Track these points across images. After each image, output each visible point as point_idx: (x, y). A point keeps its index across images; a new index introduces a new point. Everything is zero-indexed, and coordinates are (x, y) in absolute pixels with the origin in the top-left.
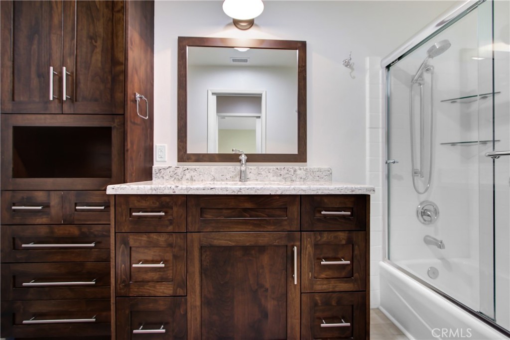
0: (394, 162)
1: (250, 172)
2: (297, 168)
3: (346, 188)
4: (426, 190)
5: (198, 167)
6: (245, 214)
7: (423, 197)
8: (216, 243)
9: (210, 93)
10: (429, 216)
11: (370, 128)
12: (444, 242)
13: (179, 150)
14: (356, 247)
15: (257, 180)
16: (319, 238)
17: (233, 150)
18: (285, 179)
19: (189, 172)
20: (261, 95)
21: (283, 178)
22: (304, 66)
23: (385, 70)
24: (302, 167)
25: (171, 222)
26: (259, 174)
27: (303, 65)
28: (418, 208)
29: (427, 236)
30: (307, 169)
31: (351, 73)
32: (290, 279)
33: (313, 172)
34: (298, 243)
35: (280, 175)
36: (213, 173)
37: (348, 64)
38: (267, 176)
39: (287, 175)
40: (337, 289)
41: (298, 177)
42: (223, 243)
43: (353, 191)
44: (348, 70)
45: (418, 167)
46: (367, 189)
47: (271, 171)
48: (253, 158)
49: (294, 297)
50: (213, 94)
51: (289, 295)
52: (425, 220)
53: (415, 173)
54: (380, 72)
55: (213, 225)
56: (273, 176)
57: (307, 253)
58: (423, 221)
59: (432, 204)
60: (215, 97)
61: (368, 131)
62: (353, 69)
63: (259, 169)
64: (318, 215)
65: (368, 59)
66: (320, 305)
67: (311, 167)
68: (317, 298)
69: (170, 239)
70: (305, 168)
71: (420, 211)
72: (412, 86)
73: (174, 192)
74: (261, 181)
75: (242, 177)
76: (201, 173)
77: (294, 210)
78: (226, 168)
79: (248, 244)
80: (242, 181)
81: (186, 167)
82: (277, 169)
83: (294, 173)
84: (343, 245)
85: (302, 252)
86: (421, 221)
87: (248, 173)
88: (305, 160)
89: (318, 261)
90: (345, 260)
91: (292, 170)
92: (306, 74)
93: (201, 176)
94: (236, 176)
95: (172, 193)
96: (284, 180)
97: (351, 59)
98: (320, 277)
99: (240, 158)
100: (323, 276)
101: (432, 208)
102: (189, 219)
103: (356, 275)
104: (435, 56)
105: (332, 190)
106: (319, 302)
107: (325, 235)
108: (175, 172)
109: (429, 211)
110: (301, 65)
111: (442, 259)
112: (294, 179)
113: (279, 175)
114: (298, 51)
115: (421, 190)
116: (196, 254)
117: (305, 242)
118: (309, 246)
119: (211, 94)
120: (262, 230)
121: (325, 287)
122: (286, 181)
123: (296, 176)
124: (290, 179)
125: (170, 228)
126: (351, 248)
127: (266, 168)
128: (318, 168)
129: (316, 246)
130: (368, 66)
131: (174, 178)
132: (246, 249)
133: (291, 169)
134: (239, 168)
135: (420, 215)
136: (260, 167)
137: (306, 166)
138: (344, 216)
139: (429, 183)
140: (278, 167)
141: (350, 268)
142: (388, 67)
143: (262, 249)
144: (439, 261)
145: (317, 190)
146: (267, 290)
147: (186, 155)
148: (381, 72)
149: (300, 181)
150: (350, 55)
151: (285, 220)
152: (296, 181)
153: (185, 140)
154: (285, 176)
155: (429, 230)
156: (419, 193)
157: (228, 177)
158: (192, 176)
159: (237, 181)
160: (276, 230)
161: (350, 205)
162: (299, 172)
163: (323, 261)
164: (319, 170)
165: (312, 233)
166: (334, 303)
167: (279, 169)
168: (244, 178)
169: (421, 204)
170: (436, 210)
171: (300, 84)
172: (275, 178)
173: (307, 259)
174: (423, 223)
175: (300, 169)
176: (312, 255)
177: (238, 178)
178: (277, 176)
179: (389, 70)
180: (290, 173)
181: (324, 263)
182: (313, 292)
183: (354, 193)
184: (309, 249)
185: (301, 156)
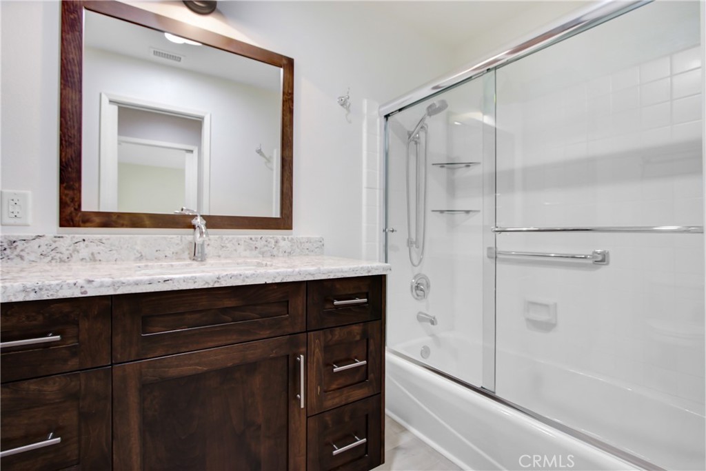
0: (393, 231)
1: (208, 245)
2: (279, 237)
3: (362, 268)
4: (420, 263)
5: (108, 236)
6: (226, 317)
7: (417, 271)
8: (173, 372)
9: (105, 100)
10: (422, 290)
11: (367, 188)
12: (436, 318)
13: (63, 205)
14: (371, 342)
15: (219, 256)
16: (330, 337)
17: (182, 210)
18: (263, 253)
19: (87, 246)
20: (202, 118)
21: (260, 253)
22: (290, 94)
23: (383, 119)
24: (286, 237)
25: (74, 352)
26: (223, 247)
27: (290, 91)
28: (412, 282)
29: (420, 313)
30: (292, 239)
31: (347, 115)
32: (292, 402)
33: (301, 243)
34: (303, 349)
35: (256, 248)
36: (138, 248)
37: (344, 103)
38: (236, 250)
39: (266, 248)
40: (351, 400)
41: (281, 250)
42: (187, 370)
43: (369, 272)
44: (344, 110)
45: (413, 237)
46: (384, 269)
47: (242, 243)
48: (214, 222)
49: (299, 426)
50: (111, 102)
51: (292, 425)
52: (418, 295)
53: (410, 243)
54: (378, 120)
55: (166, 343)
56: (245, 250)
57: (315, 360)
58: (416, 296)
59: (425, 277)
60: (115, 108)
61: (364, 191)
62: (348, 110)
63: (222, 239)
64: (328, 306)
65: (365, 102)
66: (331, 426)
67: (298, 236)
68: (327, 418)
69: (73, 384)
70: (290, 237)
71: (414, 287)
72: (409, 143)
73: (82, 293)
74: (226, 258)
75: (197, 254)
76: (113, 248)
77: (299, 304)
78: (165, 238)
79: (229, 365)
80: (196, 260)
81: (79, 237)
82: (251, 239)
83: (275, 245)
84: (357, 341)
85: (309, 360)
86: (413, 296)
87: (205, 246)
88: (290, 227)
89: (329, 367)
90: (361, 361)
91: (273, 241)
92: (293, 106)
93: (114, 252)
94: (184, 252)
95: (77, 294)
96: (261, 256)
97: (348, 98)
98: (330, 389)
99: (194, 222)
100: (334, 387)
101: (424, 281)
102: (118, 340)
103: (371, 376)
104: (433, 115)
105: (346, 272)
106: (330, 422)
107: (337, 331)
108: (53, 247)
109: (422, 285)
110: (286, 91)
111: (433, 335)
112: (275, 253)
113: (254, 248)
114: (282, 70)
115: (416, 262)
116: (133, 399)
117: (313, 347)
118: (317, 350)
119: (108, 101)
120: (251, 338)
121: (337, 400)
122: (263, 257)
123: (278, 249)
124: (269, 254)
125: (73, 363)
126: (365, 344)
127: (233, 238)
128: (308, 238)
129: (327, 348)
130: (365, 110)
131: (49, 258)
132: (225, 373)
133: (271, 240)
134: (190, 238)
135: (414, 290)
136: (225, 237)
137: (291, 234)
138: (358, 304)
139: (422, 253)
140: (253, 237)
141: (364, 368)
142: (387, 117)
143: (251, 367)
144: (430, 338)
145: (329, 272)
146: (259, 427)
147: (80, 214)
148: (380, 121)
149: (283, 256)
150: (348, 93)
151: (286, 319)
152: (278, 256)
153: (77, 185)
154: (262, 250)
155: (421, 306)
156: (414, 265)
157: (168, 253)
158: (92, 254)
159: (184, 259)
160: (273, 335)
161: (365, 290)
162: (282, 243)
163: (335, 368)
164: (309, 241)
165: (321, 332)
166: (347, 419)
167: (253, 239)
168: (200, 255)
169: (415, 278)
170: (427, 284)
171: (285, 118)
172: (247, 253)
173: (315, 369)
174: (416, 299)
175: (284, 240)
176: (321, 361)
177: (186, 255)
178: (251, 250)
179: (387, 120)
180: (269, 245)
181: (337, 369)
182: (323, 411)
183: (370, 274)
184: (318, 354)
185: (284, 221)
